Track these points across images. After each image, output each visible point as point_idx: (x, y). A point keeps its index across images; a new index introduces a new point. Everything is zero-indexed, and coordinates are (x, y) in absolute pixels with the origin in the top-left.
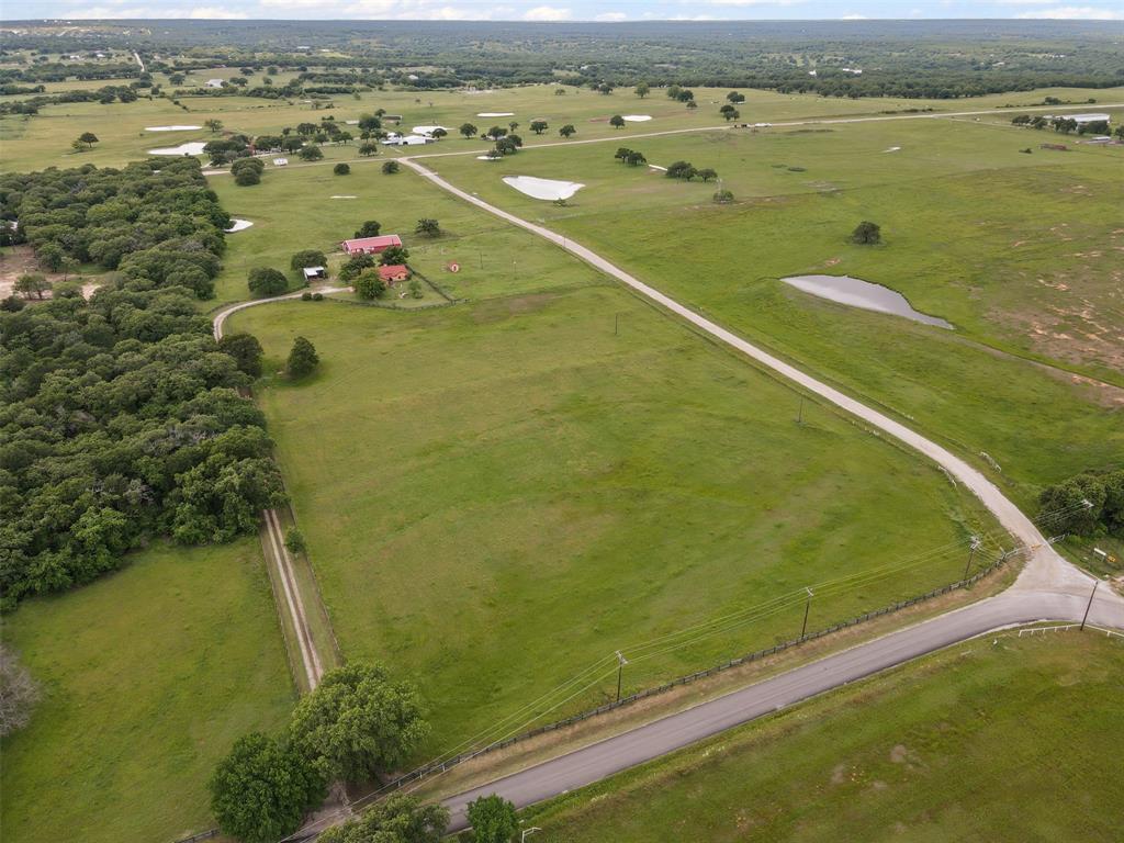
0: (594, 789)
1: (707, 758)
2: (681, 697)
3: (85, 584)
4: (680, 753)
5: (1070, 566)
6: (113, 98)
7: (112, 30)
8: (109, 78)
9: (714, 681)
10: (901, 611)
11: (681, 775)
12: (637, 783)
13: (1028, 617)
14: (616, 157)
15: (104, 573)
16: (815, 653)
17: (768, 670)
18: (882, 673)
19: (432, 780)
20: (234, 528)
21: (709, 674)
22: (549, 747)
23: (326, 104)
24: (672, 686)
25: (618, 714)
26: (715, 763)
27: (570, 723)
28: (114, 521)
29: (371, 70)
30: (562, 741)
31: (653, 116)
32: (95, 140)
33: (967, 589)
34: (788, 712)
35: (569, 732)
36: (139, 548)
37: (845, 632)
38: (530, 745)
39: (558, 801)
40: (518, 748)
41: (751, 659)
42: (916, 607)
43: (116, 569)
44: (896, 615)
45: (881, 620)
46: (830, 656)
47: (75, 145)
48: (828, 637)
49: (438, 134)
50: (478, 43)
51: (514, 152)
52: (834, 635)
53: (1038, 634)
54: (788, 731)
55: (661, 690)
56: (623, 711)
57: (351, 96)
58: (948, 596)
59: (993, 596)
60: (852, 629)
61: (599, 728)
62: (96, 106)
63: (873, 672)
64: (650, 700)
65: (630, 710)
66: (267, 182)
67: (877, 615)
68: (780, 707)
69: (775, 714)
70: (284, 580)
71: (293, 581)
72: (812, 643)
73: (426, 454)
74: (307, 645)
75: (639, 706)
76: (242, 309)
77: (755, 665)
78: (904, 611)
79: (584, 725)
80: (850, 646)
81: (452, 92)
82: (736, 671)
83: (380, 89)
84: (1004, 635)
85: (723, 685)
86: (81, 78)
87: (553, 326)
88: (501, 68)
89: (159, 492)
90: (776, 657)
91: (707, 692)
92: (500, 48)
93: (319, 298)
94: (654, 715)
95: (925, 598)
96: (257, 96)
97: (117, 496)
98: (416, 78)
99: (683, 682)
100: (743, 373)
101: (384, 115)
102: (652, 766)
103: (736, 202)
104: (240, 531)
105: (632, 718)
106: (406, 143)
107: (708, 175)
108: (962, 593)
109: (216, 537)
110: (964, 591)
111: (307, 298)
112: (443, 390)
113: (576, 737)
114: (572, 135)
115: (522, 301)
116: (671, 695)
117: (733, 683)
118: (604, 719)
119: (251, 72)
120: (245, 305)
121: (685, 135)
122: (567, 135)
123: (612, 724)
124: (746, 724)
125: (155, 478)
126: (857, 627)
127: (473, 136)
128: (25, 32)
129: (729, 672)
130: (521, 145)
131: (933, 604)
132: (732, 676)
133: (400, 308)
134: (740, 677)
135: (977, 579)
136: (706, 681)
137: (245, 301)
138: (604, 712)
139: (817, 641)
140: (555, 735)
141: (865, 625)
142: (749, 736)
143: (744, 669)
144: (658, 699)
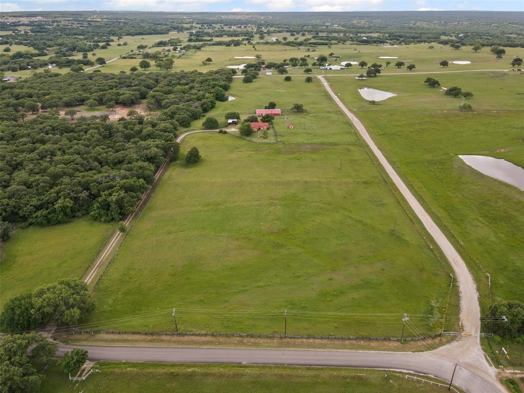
0: (134, 365)
1: (189, 372)
2: (207, 341)
3: (52, 225)
4: (181, 365)
5: (482, 353)
6: (231, 44)
7: (257, 16)
8: (239, 36)
9: (228, 340)
10: (351, 341)
11: (172, 375)
12: (151, 370)
13: (423, 371)
14: (425, 82)
15: (59, 223)
16: (287, 345)
17: (257, 345)
18: (309, 367)
19: (86, 336)
20: (111, 217)
21: (227, 336)
22: (137, 341)
23: (313, 50)
24: (206, 335)
25: (175, 338)
26: (190, 376)
27: (152, 334)
28: (68, 204)
29: (347, 35)
30: (144, 341)
31: (472, 62)
32: (211, 61)
33: (402, 343)
34: (246, 367)
35: (149, 338)
36: (78, 217)
37: (311, 340)
38: (130, 337)
39: (118, 364)
40: (125, 337)
41: (252, 336)
42: (362, 342)
43: (65, 222)
44: (347, 342)
45: (336, 342)
46: (292, 349)
47: (203, 63)
48: (300, 340)
49: (349, 65)
50: (414, 22)
51: (375, 76)
52: (304, 340)
53: (418, 382)
54: (235, 375)
55: (199, 335)
56: (178, 338)
57: (327, 46)
58: (386, 343)
59: (413, 352)
60: (316, 340)
61: (163, 341)
62: (224, 47)
63: (305, 365)
64: (192, 338)
65: (182, 338)
66: (255, 82)
67: (335, 338)
68: (244, 363)
69: (239, 365)
70: (113, 242)
71: (115, 243)
72: (289, 340)
73: (208, 205)
74: (96, 268)
75: (186, 338)
76: (194, 133)
77: (253, 340)
78: (354, 342)
79: (158, 337)
80: (307, 348)
81: (376, 46)
82: (241, 339)
83: (343, 43)
84: (398, 375)
85: (230, 343)
86: (228, 36)
87: (313, 160)
88: (413, 35)
89: (93, 197)
90: (266, 340)
91: (220, 343)
92: (425, 25)
93: (225, 132)
94: (188, 344)
95: (370, 339)
96: (288, 45)
97: (75, 195)
98: (366, 39)
99: (213, 335)
100: (388, 200)
101: (333, 55)
102: (165, 365)
103: (472, 111)
104: (113, 219)
105: (179, 342)
106: (331, 69)
107: (468, 95)
108: (396, 344)
109: (102, 219)
110: (399, 343)
111: (221, 132)
112: (239, 180)
113: (150, 341)
114: (413, 69)
115: (309, 146)
116: (203, 339)
117: (236, 344)
118: (167, 338)
119: (294, 34)
120: (197, 131)
121: (477, 73)
122: (411, 69)
123: (169, 341)
124: (220, 364)
125: (94, 191)
126: (320, 341)
127: (365, 67)
128: (226, 17)
129: (238, 339)
130: (380, 73)
131: (373, 344)
132: (238, 341)
133: (253, 142)
134: (241, 343)
135: (412, 340)
136: (224, 339)
137: (199, 130)
138: (169, 335)
139: (293, 340)
140: (143, 337)
141: (325, 341)
142: (216, 370)
143: (245, 340)
144: (197, 338)
